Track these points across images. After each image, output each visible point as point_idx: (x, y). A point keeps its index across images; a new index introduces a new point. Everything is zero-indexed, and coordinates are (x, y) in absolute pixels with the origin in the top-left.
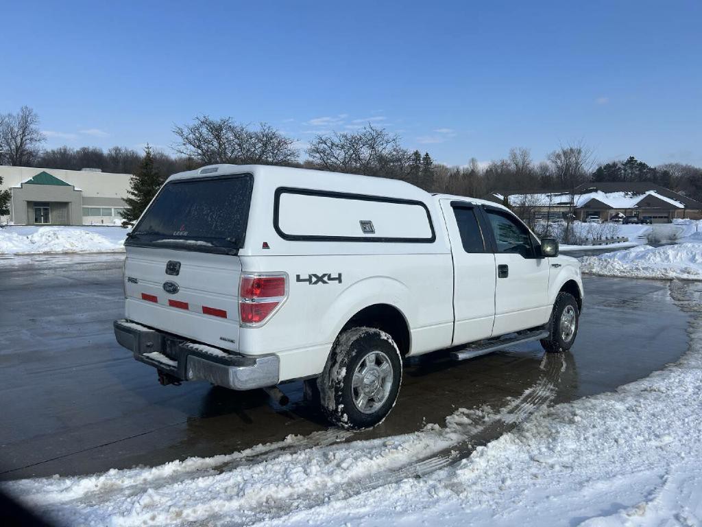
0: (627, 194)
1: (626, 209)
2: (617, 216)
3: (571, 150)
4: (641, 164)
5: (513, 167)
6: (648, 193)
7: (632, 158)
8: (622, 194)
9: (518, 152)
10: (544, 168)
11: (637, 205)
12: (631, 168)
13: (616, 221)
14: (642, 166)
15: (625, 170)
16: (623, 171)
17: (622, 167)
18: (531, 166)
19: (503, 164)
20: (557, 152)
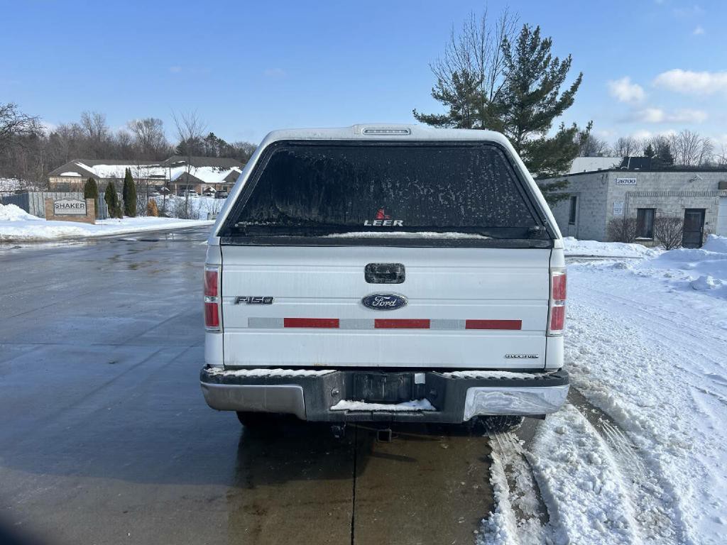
0: (215, 169)
1: (215, 184)
2: (208, 190)
3: (152, 120)
4: (220, 140)
5: (87, 133)
6: (232, 169)
7: (212, 135)
8: (210, 168)
9: (92, 117)
10: (125, 138)
11: (225, 180)
12: (212, 143)
13: (208, 195)
14: (221, 142)
15: (207, 146)
16: (205, 147)
17: (205, 142)
18: (108, 133)
19: (75, 129)
20: (137, 121)
